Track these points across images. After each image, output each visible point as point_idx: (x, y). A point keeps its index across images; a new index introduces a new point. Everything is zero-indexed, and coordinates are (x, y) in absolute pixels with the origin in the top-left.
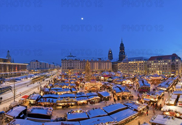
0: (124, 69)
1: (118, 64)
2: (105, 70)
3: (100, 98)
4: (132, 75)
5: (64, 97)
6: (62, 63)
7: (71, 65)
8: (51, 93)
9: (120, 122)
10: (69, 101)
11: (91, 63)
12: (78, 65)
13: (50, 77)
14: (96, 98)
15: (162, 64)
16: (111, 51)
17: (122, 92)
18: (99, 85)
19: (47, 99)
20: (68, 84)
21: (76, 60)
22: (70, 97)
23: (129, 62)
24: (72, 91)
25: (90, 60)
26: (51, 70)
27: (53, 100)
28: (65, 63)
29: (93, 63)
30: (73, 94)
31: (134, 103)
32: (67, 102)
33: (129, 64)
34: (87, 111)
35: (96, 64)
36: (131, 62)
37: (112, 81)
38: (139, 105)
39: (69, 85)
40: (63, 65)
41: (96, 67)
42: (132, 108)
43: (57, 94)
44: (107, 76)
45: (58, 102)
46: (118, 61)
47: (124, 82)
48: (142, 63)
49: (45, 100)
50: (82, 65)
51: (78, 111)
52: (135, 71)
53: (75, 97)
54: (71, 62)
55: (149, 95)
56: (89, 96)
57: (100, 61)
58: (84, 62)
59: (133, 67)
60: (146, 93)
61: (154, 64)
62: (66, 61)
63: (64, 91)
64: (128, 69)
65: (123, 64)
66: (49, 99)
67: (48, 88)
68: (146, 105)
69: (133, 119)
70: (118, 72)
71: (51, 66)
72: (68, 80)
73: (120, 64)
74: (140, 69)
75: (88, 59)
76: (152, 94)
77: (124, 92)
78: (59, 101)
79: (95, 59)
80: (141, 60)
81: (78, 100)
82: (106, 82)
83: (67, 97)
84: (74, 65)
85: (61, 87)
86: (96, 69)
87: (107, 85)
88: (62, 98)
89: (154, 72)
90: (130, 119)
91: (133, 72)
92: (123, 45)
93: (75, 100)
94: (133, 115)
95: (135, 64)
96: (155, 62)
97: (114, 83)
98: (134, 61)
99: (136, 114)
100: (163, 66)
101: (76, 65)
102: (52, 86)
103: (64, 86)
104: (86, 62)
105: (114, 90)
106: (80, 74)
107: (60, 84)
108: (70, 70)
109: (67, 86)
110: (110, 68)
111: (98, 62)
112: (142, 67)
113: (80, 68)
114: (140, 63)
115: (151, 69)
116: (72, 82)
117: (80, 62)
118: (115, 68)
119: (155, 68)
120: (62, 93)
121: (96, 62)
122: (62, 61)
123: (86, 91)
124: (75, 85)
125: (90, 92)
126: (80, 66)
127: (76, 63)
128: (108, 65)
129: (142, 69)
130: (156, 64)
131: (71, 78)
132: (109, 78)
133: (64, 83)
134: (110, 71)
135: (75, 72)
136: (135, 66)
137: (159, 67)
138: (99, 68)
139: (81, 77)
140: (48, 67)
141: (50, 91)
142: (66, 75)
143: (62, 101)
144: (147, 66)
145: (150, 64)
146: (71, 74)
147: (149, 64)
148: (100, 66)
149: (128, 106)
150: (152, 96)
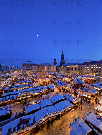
0: (64, 70)
1: (60, 67)
2: (51, 71)
3: (48, 90)
4: (69, 75)
5: (23, 92)
6: (22, 66)
7: (29, 68)
8: (12, 91)
9: (61, 112)
10: (27, 94)
11: (43, 67)
12: (34, 68)
13: (11, 77)
14: (46, 90)
15: (95, 67)
16: (56, 59)
17: (62, 86)
18: (48, 80)
19: (7, 97)
20: (26, 81)
21: (33, 64)
22: (28, 91)
23: (67, 66)
24: (29, 86)
25: (42, 64)
26: (12, 71)
27: (13, 97)
28: (25, 66)
29: (44, 67)
30: (30, 88)
31: (70, 96)
32: (26, 96)
33: (67, 67)
34: (39, 102)
35: (46, 67)
36: (69, 66)
37: (56, 78)
38: (74, 98)
39: (28, 82)
40: (23, 68)
41: (46, 69)
42: (69, 99)
43: (17, 90)
44: (53, 75)
45: (18, 98)
46: (60, 65)
47: (63, 79)
48: (77, 67)
49: (4, 99)
50: (37, 68)
51: (34, 103)
52: (71, 72)
53: (31, 91)
54: (29, 65)
55: (83, 91)
56: (41, 89)
57: (49, 65)
58: (39, 66)
59: (70, 69)
60: (80, 89)
61: (87, 68)
62: (26, 65)
63: (23, 87)
64: (66, 70)
65: (63, 67)
66: (9, 97)
67: (8, 87)
68: (80, 99)
69: (69, 111)
70: (60, 72)
71: (12, 68)
72: (27, 78)
73: (61, 67)
74: (75, 71)
75: (41, 64)
76: (86, 91)
77: (64, 86)
78: (19, 96)
79: (46, 64)
80: (76, 65)
81: (34, 93)
82: (52, 79)
83: (25, 92)
84: (31, 68)
85: (21, 84)
86: (46, 70)
87: (53, 81)
88: (21, 93)
89: (87, 73)
90: (67, 110)
91: (70, 72)
92: (63, 55)
93: (31, 93)
94: (70, 107)
95: (71, 67)
96: (88, 66)
97: (57, 79)
98: (70, 65)
99: (72, 106)
100: (97, 69)
101: (33, 68)
102: (13, 84)
103: (23, 83)
104: (40, 66)
105: (57, 84)
106: (35, 74)
107: (20, 82)
108: (28, 71)
109: (25, 83)
110: (55, 70)
111: (47, 66)
112: (77, 70)
113: (36, 69)
114: (75, 67)
115: (85, 71)
116: (30, 79)
117: (36, 66)
118: (58, 70)
119: (88, 70)
120: (22, 89)
121: (46, 66)
122: (22, 65)
123: (39, 85)
124: (32, 81)
125: (42, 86)
126: (36, 68)
127: (33, 67)
128: (54, 68)
129: (77, 71)
130: (89, 68)
131: (29, 76)
132: (54, 76)
133: (24, 80)
134: (55, 72)
135: (32, 72)
136: (71, 68)
137: (92, 69)
138: (48, 69)
139: (36, 76)
140: (9, 69)
141: (10, 89)
142: (25, 74)
143: (21, 95)
144: (81, 69)
145: (84, 68)
146: (29, 74)
147: (82, 68)
148: (48, 68)
149: (66, 98)
150: (85, 92)
